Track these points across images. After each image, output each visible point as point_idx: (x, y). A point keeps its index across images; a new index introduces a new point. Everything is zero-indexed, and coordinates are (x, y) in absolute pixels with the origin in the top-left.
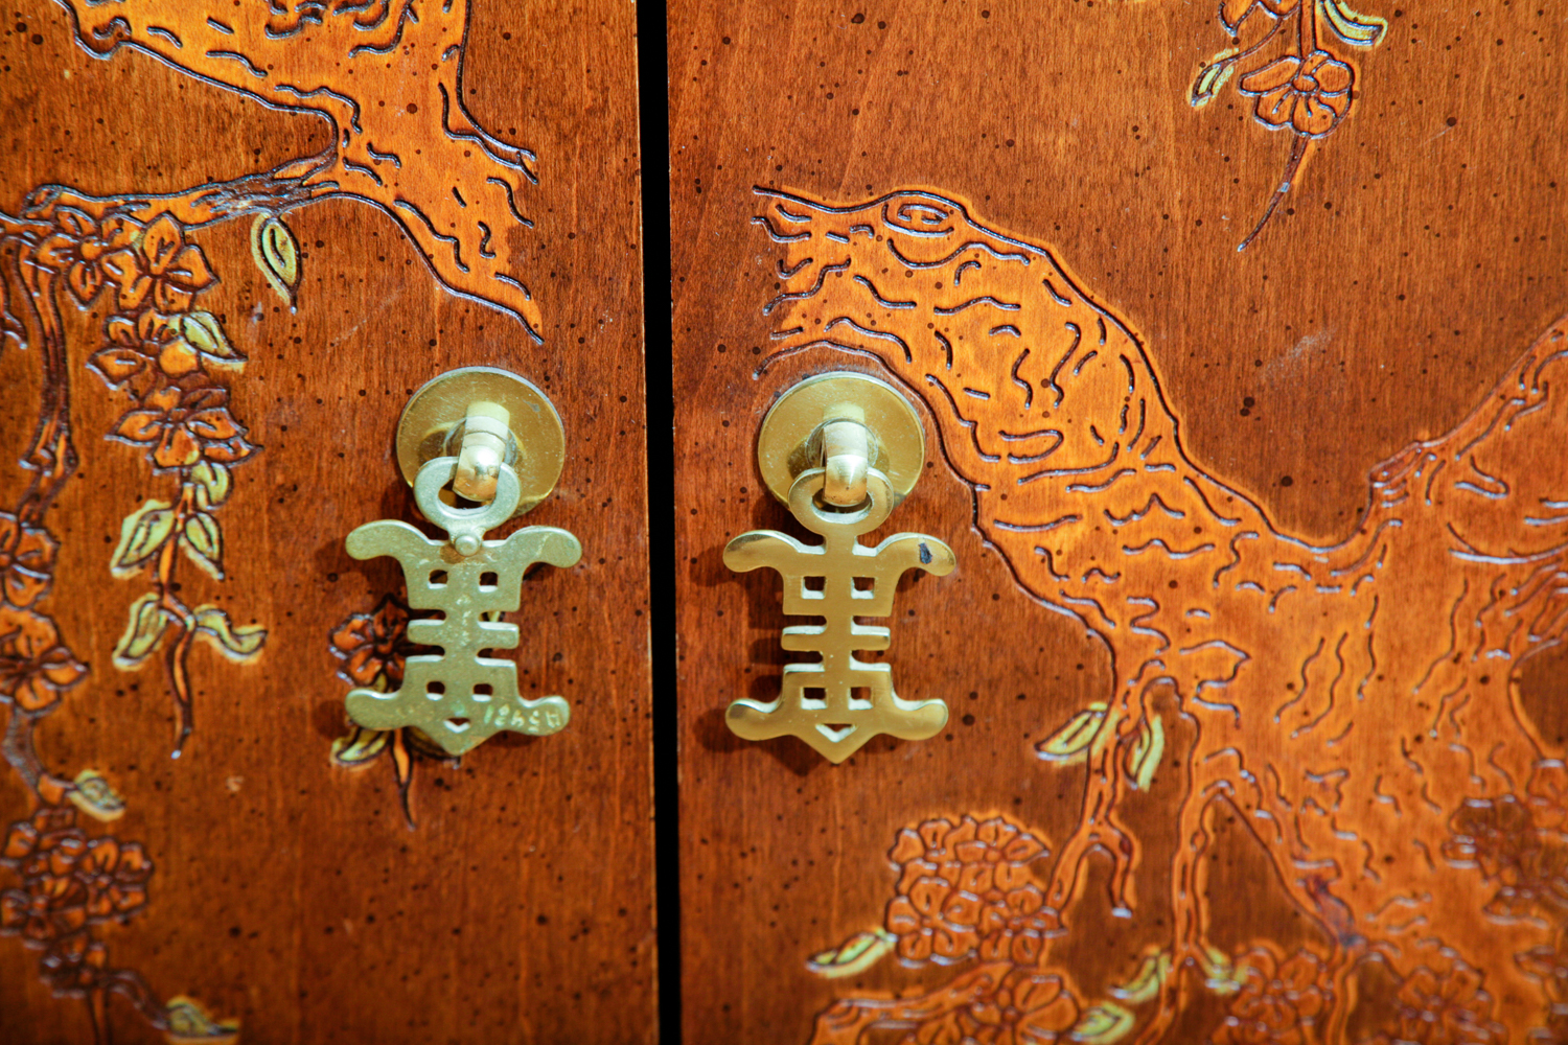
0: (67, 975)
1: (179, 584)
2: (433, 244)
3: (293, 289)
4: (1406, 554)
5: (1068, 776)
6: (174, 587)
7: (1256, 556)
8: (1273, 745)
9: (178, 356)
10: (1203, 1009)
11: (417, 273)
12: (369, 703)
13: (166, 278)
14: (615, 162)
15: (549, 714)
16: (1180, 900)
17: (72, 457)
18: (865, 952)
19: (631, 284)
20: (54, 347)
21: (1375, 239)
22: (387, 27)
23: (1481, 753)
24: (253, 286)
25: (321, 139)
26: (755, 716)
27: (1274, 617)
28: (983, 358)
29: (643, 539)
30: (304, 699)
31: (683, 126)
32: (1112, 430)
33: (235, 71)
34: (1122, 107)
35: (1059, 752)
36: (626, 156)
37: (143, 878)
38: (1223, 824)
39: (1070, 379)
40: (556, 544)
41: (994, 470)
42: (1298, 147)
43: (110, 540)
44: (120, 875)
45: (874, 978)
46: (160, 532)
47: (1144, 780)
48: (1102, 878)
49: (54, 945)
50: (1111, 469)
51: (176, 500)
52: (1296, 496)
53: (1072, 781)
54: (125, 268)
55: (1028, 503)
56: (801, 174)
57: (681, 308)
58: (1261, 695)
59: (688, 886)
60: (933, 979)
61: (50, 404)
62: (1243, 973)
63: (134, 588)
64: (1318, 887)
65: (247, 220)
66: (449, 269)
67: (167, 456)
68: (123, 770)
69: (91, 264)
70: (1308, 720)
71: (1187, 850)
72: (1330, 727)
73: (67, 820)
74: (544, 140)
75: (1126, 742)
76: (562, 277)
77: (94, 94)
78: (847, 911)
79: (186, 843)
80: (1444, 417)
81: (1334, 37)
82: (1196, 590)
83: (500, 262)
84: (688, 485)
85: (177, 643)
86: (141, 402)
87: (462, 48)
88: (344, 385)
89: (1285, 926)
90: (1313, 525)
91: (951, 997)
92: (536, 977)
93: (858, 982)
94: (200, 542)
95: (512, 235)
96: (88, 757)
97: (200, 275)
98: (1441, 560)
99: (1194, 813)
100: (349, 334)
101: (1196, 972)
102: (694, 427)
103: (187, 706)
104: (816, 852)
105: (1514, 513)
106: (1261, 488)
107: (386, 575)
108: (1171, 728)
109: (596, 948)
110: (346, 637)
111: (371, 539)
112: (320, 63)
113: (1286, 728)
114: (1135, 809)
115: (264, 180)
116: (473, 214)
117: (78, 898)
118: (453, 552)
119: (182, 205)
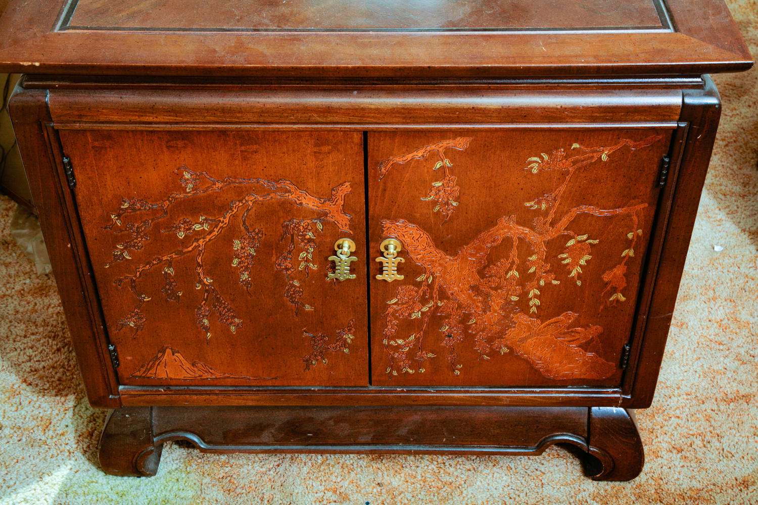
0: (292, 302)
1: (307, 261)
2: (339, 225)
3: (322, 230)
4: (462, 258)
5: (420, 282)
6: (306, 261)
7: (443, 259)
8: (446, 279)
9: (308, 237)
10: (438, 307)
11: (337, 228)
12: (331, 275)
13: (307, 229)
14: (362, 217)
15: (354, 276)
16: (434, 296)
17: (294, 247)
18: (394, 301)
19: (364, 229)
20: (292, 236)
21: (458, 225)
22: (334, 203)
23: (472, 280)
24: (317, 229)
25: (326, 214)
26: (379, 277)
27: (446, 265)
28: (408, 237)
29: (365, 256)
30: (323, 273)
31: (371, 213)
32: (425, 245)
33: (315, 208)
34: (425, 211)
35: (418, 279)
36: (363, 216)
37: (302, 292)
38: (440, 287)
39: (420, 239)
40: (354, 258)
41: (410, 249)
42: (448, 216)
43: (299, 256)
44: (299, 292)
45: (395, 304)
46: (305, 255)
47: (430, 282)
48: (424, 293)
49: (291, 299)
50: (425, 249)
51: (307, 252)
52: (449, 252)
53: (420, 283)
54: (301, 228)
55: (414, 253)
56: (385, 218)
57: (370, 232)
58: (444, 273)
59: (371, 293)
60: (403, 304)
61: (292, 242)
62: (442, 304)
63: (301, 261)
64: (452, 294)
65: (316, 222)
66: (341, 228)
67: (306, 247)
68: (300, 280)
69: (297, 227)
70: (450, 276)
71: (435, 290)
72: (453, 277)
73: (293, 286)
74: (353, 215)
75: (427, 278)
76: (355, 229)
77: (298, 210)
78: (392, 296)
79: (308, 288)
80: (467, 244)
81: (452, 204)
82: (436, 262)
83: (348, 227)
84: (371, 250)
85: (307, 267)
86: (303, 241)
87: (343, 206)
88: (328, 240)
89: (448, 298)
90: (451, 255)
91: (405, 306)
92: (352, 304)
93: (393, 304)
94: (310, 256)
95: (349, 225)
96: (296, 279)
97: (310, 228)
98: (467, 259)
99: (436, 286)
100: (329, 235)
101: (436, 303)
102: (372, 244)
103: (308, 274)
104: (388, 290)
105: (476, 254)
106: (444, 251)
107: (333, 262)
108: (433, 277)
109: (359, 300)
110: (328, 267)
111: (331, 258)
112: (326, 207)
113: (448, 277)
114: (429, 286)
115: (319, 218)
116: (344, 222)
117: (294, 294)
118: (341, 260)
119: (308, 221)
